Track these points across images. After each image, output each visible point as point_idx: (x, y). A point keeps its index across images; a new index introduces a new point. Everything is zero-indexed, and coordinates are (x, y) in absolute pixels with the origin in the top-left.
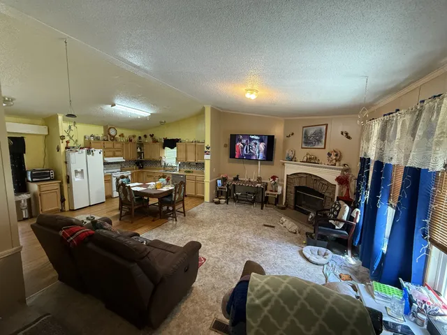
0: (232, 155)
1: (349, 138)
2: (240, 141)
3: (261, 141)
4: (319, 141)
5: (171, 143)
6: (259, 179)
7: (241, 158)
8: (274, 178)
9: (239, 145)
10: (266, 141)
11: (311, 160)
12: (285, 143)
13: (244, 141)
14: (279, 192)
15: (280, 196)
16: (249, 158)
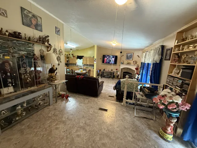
0: (103, 62)
1: (139, 57)
2: (106, 57)
3: (113, 57)
4: (131, 58)
5: (80, 57)
6: (112, 70)
7: (106, 63)
8: (117, 69)
9: (106, 58)
10: (115, 57)
11: (128, 64)
12: (120, 58)
13: (107, 57)
14: (118, 74)
15: (119, 75)
16: (109, 63)
